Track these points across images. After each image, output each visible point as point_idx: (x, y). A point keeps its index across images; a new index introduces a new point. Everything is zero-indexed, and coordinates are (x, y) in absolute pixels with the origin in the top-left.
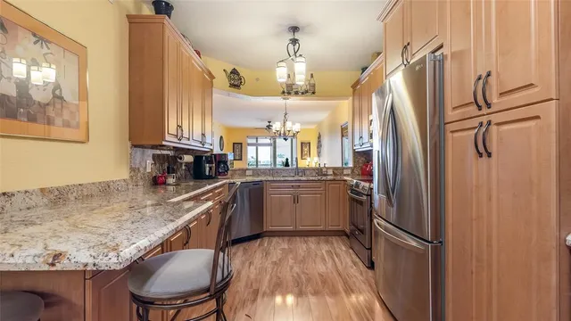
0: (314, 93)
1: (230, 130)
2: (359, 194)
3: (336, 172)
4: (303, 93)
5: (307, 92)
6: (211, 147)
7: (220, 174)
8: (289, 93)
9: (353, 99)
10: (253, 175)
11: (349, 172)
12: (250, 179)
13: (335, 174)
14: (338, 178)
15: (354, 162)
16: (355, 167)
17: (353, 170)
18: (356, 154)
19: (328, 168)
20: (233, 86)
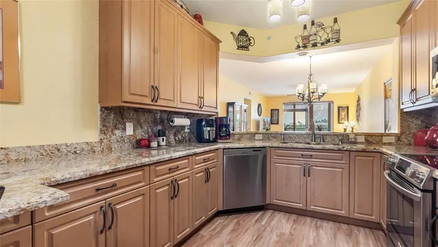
0: (338, 41)
1: (269, 98)
2: (402, 180)
3: (369, 139)
4: (322, 44)
5: (328, 41)
6: (216, 111)
7: (221, 138)
8: (305, 47)
9: (401, 41)
10: (263, 140)
11: (393, 140)
12: (258, 144)
13: (368, 142)
14: (371, 148)
15: (402, 126)
16: (402, 133)
17: (398, 138)
18: (405, 116)
19: (356, 134)
20: (240, 47)
